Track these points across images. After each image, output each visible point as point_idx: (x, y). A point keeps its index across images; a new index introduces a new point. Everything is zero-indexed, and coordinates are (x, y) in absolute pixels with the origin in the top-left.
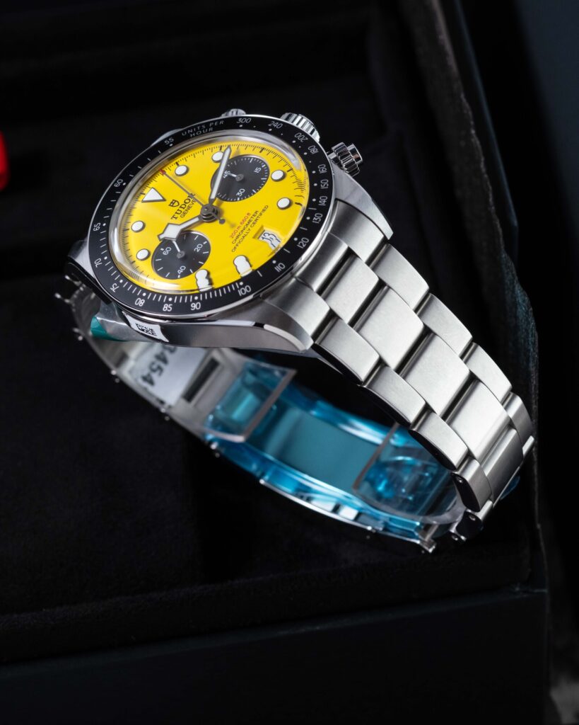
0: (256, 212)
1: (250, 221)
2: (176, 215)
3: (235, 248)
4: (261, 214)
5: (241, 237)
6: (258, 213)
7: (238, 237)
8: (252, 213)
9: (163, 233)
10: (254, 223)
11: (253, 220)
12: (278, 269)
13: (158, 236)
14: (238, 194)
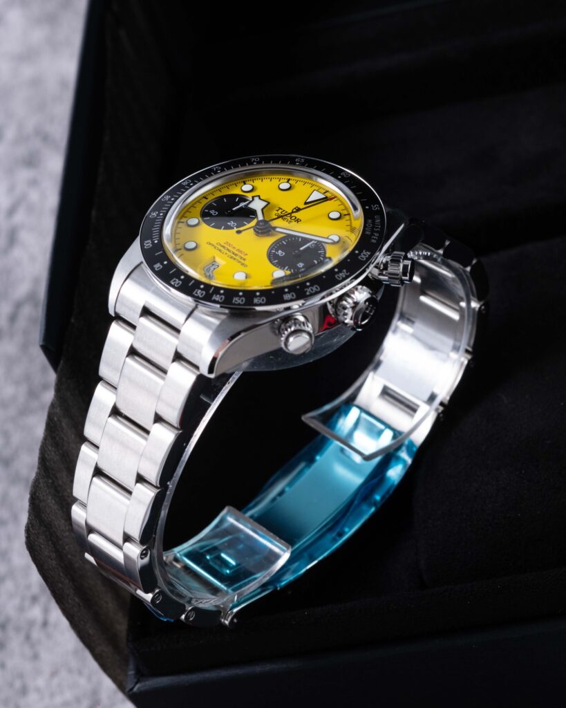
0: (244, 260)
1: (236, 255)
2: (280, 211)
3: (210, 244)
4: (240, 262)
5: (222, 248)
6: (243, 261)
7: (224, 247)
8: (245, 257)
9: (260, 198)
10: (231, 257)
11: (237, 258)
12: (158, 266)
13: (259, 196)
14: (280, 251)
